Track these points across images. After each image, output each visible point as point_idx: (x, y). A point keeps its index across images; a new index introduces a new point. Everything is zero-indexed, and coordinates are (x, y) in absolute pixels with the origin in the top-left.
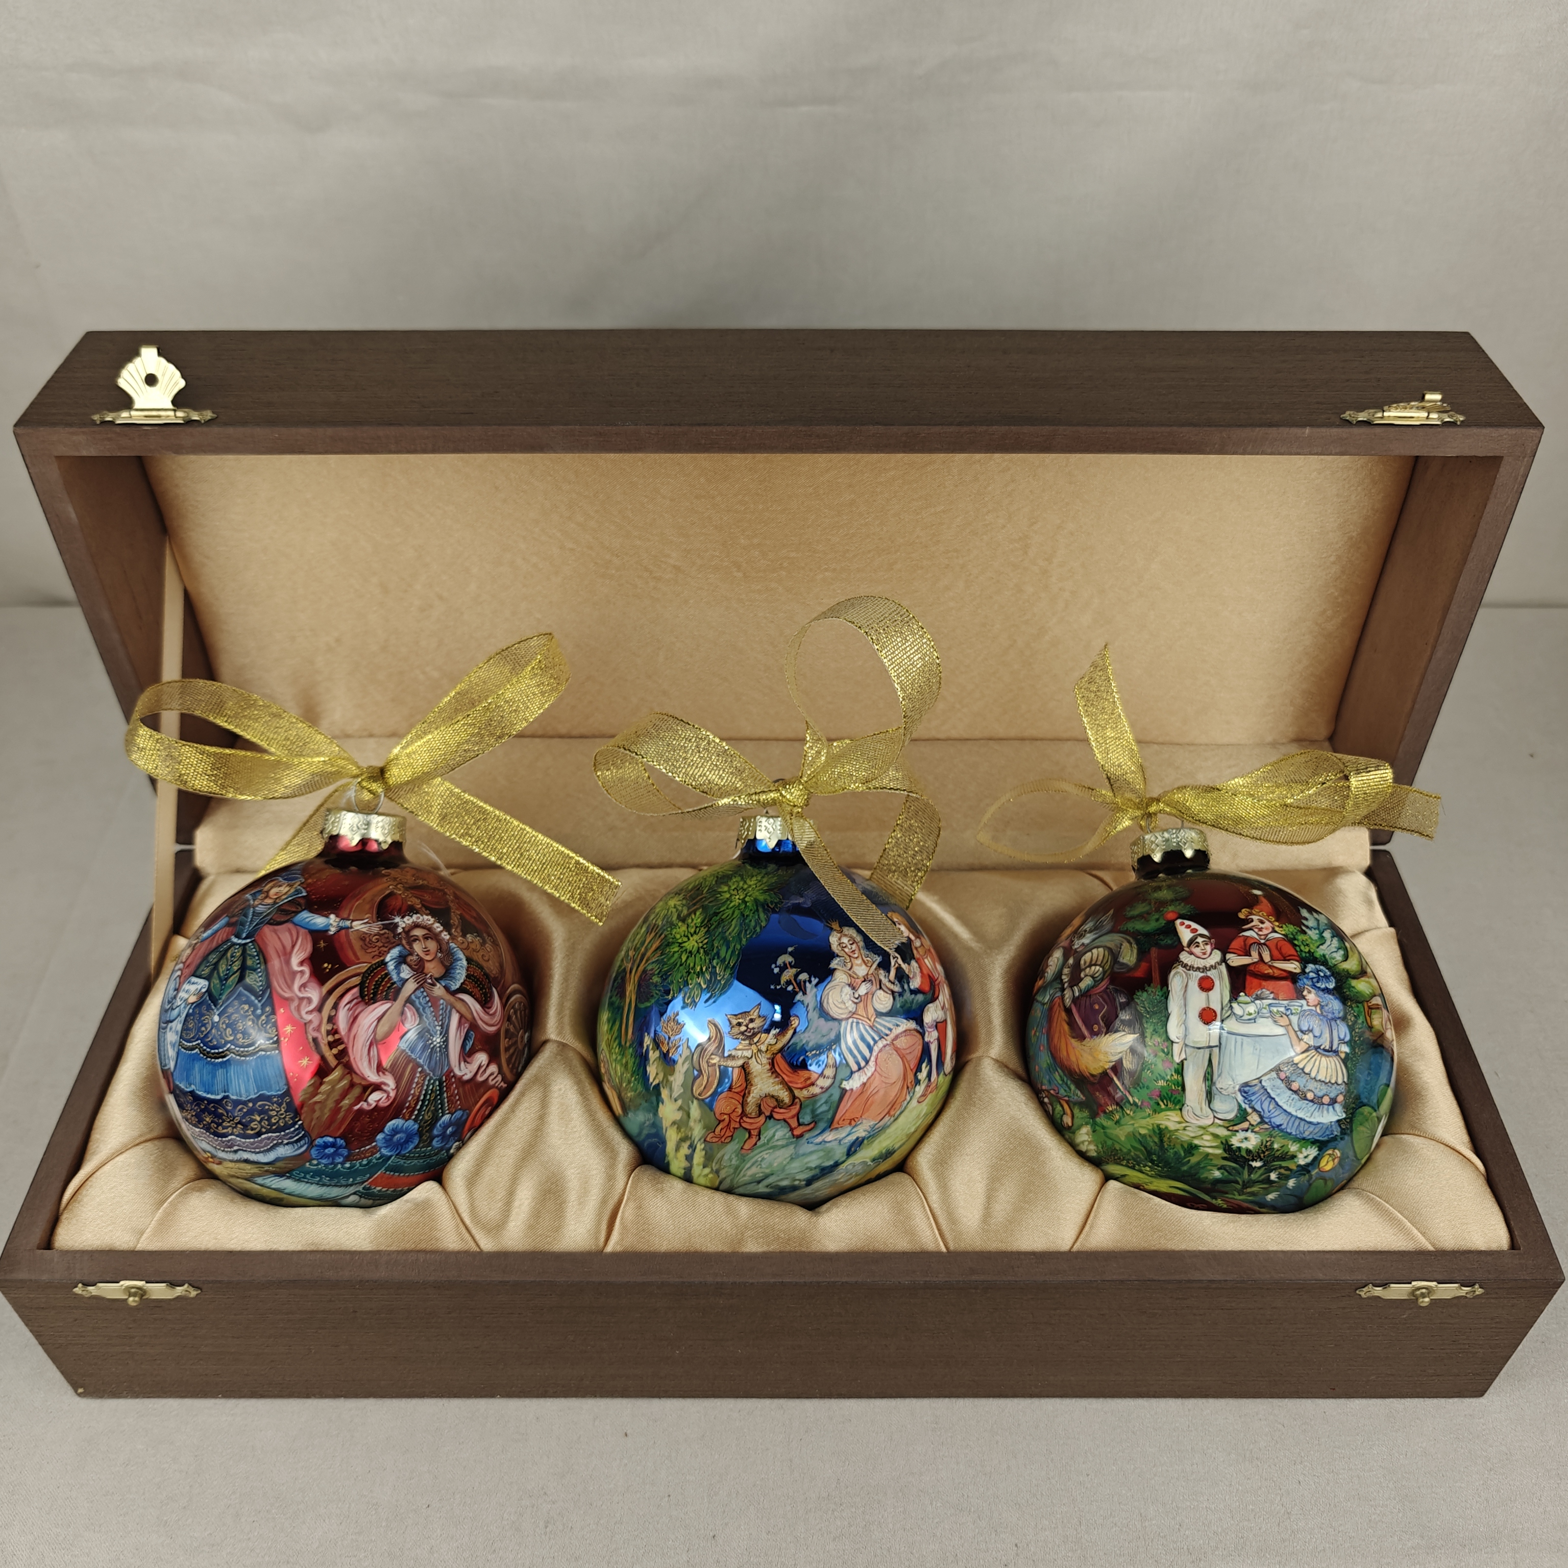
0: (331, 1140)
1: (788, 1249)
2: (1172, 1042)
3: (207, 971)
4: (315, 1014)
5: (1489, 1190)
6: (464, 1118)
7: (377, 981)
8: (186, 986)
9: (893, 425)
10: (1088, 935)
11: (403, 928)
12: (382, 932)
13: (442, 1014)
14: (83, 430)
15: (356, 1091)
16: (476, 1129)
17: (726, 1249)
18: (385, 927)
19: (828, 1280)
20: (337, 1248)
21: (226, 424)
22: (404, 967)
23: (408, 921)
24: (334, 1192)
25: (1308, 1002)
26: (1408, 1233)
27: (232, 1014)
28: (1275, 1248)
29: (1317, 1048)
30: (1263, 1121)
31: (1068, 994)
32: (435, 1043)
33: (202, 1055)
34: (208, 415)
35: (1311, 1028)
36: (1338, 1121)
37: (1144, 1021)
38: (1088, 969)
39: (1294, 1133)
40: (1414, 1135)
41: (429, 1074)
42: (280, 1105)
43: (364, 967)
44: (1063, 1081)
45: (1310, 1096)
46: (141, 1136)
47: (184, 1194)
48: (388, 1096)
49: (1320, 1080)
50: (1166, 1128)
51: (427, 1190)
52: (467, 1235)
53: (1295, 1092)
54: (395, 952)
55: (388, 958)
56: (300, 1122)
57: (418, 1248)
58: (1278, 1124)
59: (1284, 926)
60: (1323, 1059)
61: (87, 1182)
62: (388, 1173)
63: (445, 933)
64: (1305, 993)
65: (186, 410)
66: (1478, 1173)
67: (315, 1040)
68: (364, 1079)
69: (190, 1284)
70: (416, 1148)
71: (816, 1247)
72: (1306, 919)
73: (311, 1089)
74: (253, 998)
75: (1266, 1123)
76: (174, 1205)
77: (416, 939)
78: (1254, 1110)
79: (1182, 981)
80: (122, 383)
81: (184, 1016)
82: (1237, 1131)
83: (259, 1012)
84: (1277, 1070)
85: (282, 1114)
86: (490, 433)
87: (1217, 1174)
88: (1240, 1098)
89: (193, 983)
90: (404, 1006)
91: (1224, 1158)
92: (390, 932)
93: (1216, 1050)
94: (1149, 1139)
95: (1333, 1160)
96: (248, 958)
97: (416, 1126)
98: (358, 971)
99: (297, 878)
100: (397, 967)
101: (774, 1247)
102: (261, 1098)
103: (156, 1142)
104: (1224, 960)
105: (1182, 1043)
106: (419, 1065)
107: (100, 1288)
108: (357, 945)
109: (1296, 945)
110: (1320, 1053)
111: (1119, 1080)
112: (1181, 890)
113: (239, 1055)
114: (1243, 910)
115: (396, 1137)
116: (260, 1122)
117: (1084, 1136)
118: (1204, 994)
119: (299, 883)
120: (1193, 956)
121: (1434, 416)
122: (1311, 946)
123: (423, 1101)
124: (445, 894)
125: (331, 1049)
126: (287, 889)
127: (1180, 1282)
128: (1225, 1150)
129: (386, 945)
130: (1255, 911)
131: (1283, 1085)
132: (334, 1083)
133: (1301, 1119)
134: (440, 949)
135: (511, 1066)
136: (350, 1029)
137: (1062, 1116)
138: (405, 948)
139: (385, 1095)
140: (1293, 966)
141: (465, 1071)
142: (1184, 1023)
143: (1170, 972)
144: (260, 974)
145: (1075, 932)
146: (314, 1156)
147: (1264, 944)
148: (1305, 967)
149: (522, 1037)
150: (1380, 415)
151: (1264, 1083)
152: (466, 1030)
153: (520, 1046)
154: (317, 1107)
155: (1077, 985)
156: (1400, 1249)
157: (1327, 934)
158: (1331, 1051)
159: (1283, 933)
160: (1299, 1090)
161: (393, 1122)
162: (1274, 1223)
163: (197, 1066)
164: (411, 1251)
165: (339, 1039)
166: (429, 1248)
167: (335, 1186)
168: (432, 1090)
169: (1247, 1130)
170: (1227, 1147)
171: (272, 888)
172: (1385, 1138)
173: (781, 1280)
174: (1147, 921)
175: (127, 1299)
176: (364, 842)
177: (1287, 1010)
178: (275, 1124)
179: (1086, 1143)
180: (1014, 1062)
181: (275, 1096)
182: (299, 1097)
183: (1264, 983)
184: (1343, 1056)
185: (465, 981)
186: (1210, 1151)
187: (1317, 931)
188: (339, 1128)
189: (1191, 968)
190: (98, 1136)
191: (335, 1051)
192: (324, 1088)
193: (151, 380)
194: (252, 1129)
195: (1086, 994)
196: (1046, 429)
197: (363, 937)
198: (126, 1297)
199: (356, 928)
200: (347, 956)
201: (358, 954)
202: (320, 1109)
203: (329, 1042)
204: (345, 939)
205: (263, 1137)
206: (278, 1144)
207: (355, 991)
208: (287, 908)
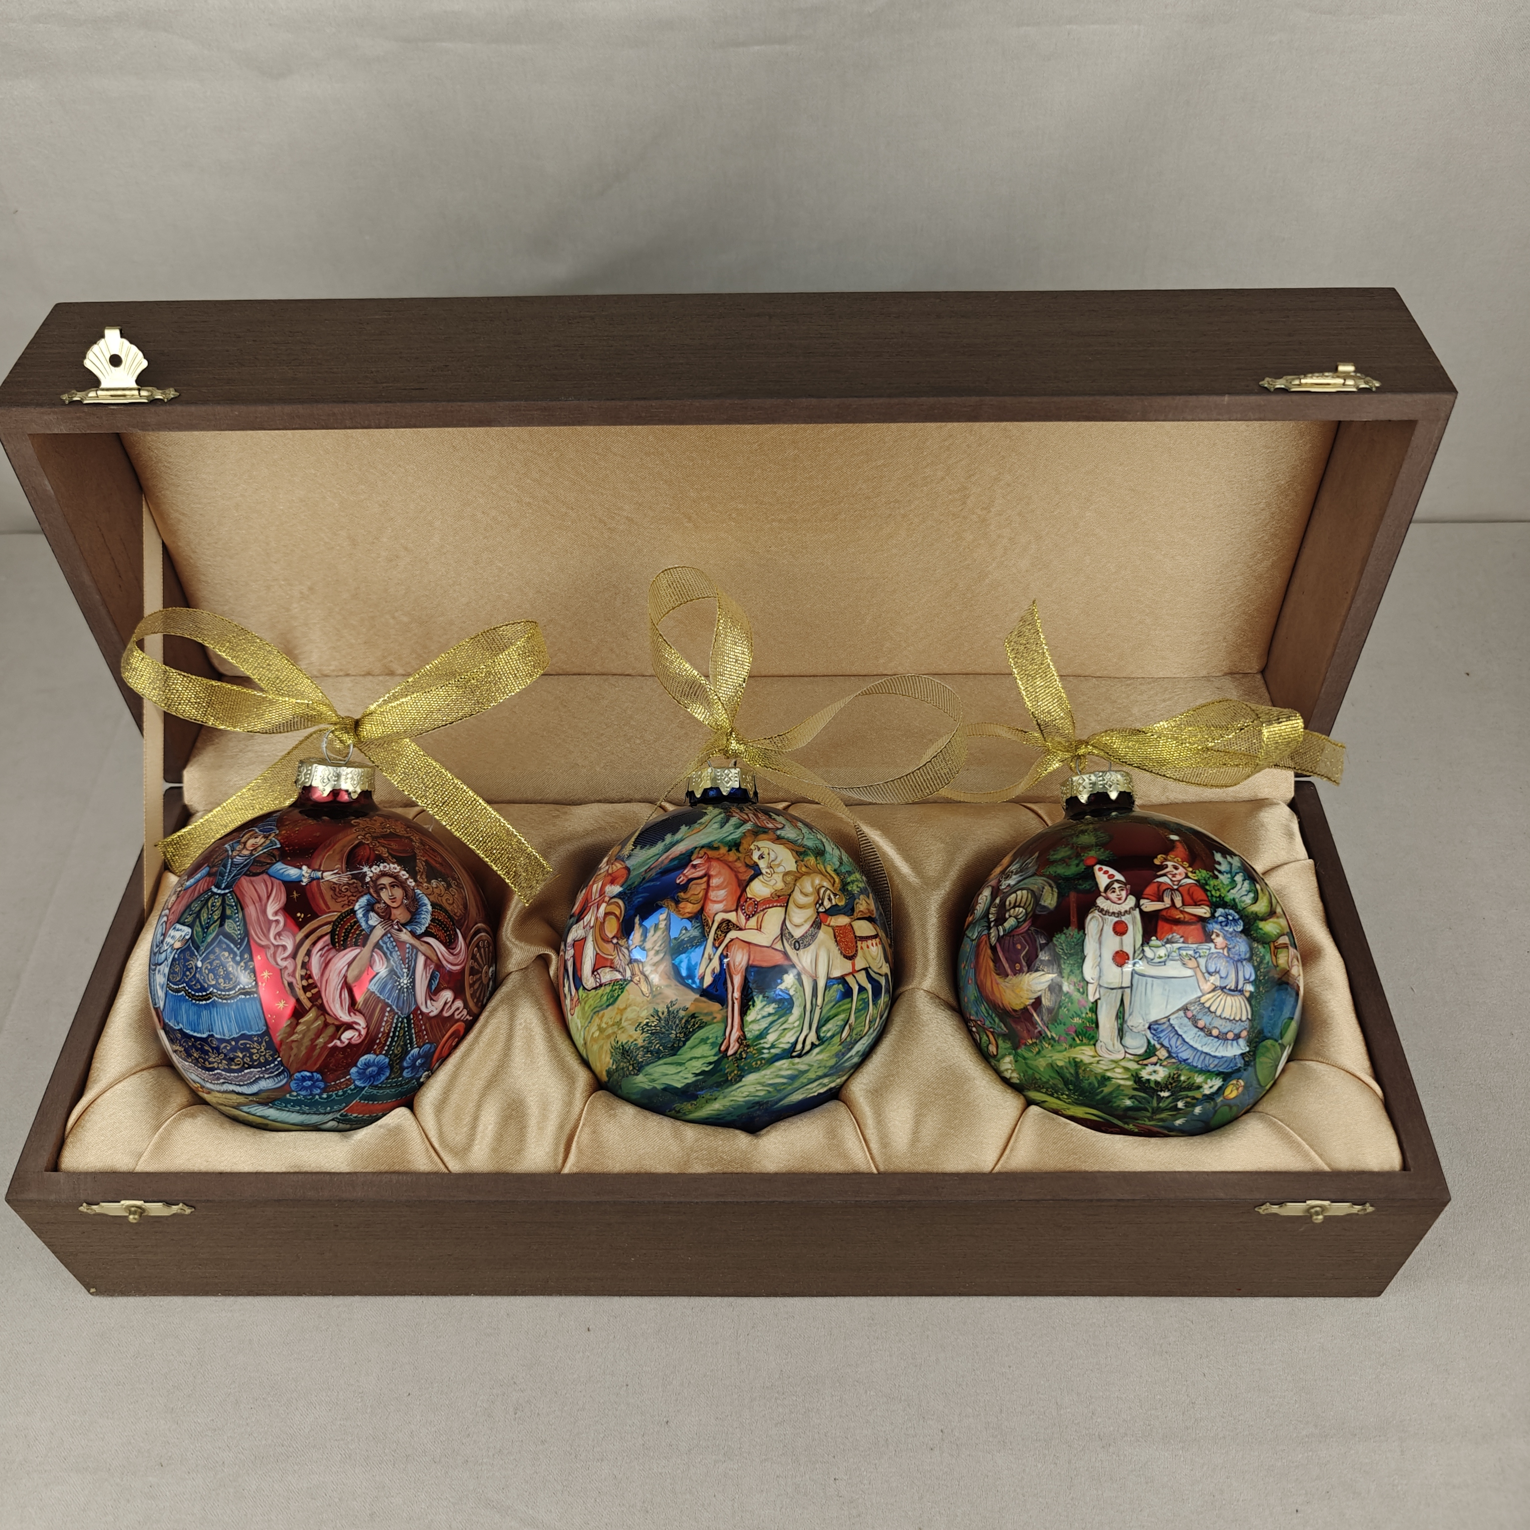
0: (308, 1074)
1: (731, 1169)
2: (1088, 983)
3: (189, 919)
4: (290, 960)
5: (1385, 1114)
6: (432, 1050)
7: (346, 929)
8: (172, 932)
9: (825, 397)
10: (1014, 877)
11: (370, 877)
12: (350, 882)
13: (408, 958)
14: (53, 409)
15: (330, 1030)
16: (443, 1059)
17: (674, 1170)
18: (354, 876)
19: (767, 1200)
20: (318, 1170)
21: (188, 403)
22: (372, 914)
23: (376, 869)
24: (314, 1119)
25: (1216, 945)
26: (1306, 1155)
27: (214, 960)
28: (1181, 1170)
29: (1223, 989)
30: (1170, 1056)
31: (993, 932)
32: (402, 984)
33: (187, 998)
34: (172, 393)
35: (1217, 970)
36: (1242, 1054)
37: (1062, 962)
38: (1012, 910)
39: (1200, 1066)
40: (1317, 1061)
41: (397, 1013)
42: (260, 1043)
43: (336, 915)
44: (988, 1014)
45: (1215, 1032)
46: (137, 1066)
47: (178, 1119)
48: (360, 1034)
49: (1225, 1018)
50: (1081, 1061)
51: (400, 1115)
52: (436, 1158)
53: (1201, 1029)
54: (363, 901)
55: (357, 907)
56: (279, 1059)
57: (391, 1170)
58: (1185, 1058)
59: (1197, 871)
60: (1229, 998)
61: (90, 1108)
62: (362, 1102)
63: (411, 880)
64: (1214, 937)
65: (150, 388)
66: (1376, 1098)
67: (290, 984)
68: (337, 1019)
69: (184, 1204)
70: (387, 1078)
71: (756, 1168)
72: (1219, 864)
73: (288, 1029)
74: (232, 946)
75: (1174, 1058)
76: (168, 1132)
77: (384, 887)
78: (1163, 1045)
79: (1098, 925)
80: (88, 364)
81: (170, 960)
82: (1146, 1065)
83: (238, 958)
84: (1185, 1009)
85: (262, 1052)
86: (440, 409)
87: (1128, 1103)
88: (1149, 1035)
89: (178, 930)
90: (373, 951)
91: (1135, 1089)
92: (358, 882)
93: (1128, 991)
94: (1065, 1070)
95: (1237, 1089)
96: (227, 907)
97: (387, 1060)
98: (329, 920)
99: (272, 829)
100: (366, 915)
101: (716, 1169)
102: (243, 1037)
103: (151, 1071)
104: (1138, 905)
105: (1096, 984)
106: (388, 1005)
107: (103, 1207)
108: (328, 895)
109: (1207, 890)
110: (1226, 993)
111: (1038, 1016)
112: (1102, 835)
113: (221, 998)
114: (1159, 856)
115: (369, 1070)
116: (243, 1059)
117: (1007, 1064)
118: (1118, 938)
119: (274, 834)
120: (1109, 901)
121: (1350, 382)
122: (1222, 890)
123: (393, 1038)
124: (412, 840)
125: (305, 993)
126: (263, 840)
127: (1091, 1201)
128: (1135, 1082)
129: (355, 894)
130: (1172, 856)
131: (1190, 1023)
132: (309, 1024)
133: (1206, 1053)
134: (406, 896)
135: (475, 1000)
136: (322, 974)
137: (988, 1045)
138: (373, 896)
139: (357, 1034)
140: (1204, 911)
141: (432, 1009)
142: (1099, 965)
143: (1087, 916)
144: (238, 923)
145: (1003, 872)
146: (293, 1089)
147: (1177, 890)
148: (1215, 911)
149: (487, 973)
150: (1297, 382)
151: (1172, 1022)
152: (431, 971)
153: (485, 981)
154: (294, 1045)
155: (1002, 924)
156: (1298, 1170)
157: (1239, 878)
158: (1237, 991)
159: (1196, 878)
160: (1205, 1027)
161: (366, 1057)
162: (1181, 1146)
163: (184, 1007)
164: (386, 1173)
165: (313, 983)
166: (402, 1169)
167: (315, 1114)
168: (400, 1027)
169: (1155, 1064)
170: (1137, 1079)
171: (249, 839)
172: (1291, 1064)
173: (723, 1200)
174: (1068, 865)
175: (126, 1217)
176: (335, 792)
177: (1196, 953)
178: (256, 1061)
179: (1010, 1071)
180: (946, 994)
181: (255, 1035)
182: (278, 1036)
183: (1175, 928)
184: (1247, 994)
185: (429, 925)
186: (1122, 1082)
187: (1229, 876)
188: (315, 1064)
189: (1107, 913)
190: (98, 1065)
191: (309, 994)
192: (300, 1028)
193: (115, 361)
194: (236, 1065)
195: (1010, 933)
196: (974, 400)
197: (333, 887)
198: (127, 1214)
199: (326, 879)
200: (318, 906)
201: (329, 904)
202: (297, 1047)
203: (303, 987)
204: (316, 889)
205: (246, 1071)
206: (259, 1078)
207: (327, 938)
208: (262, 860)
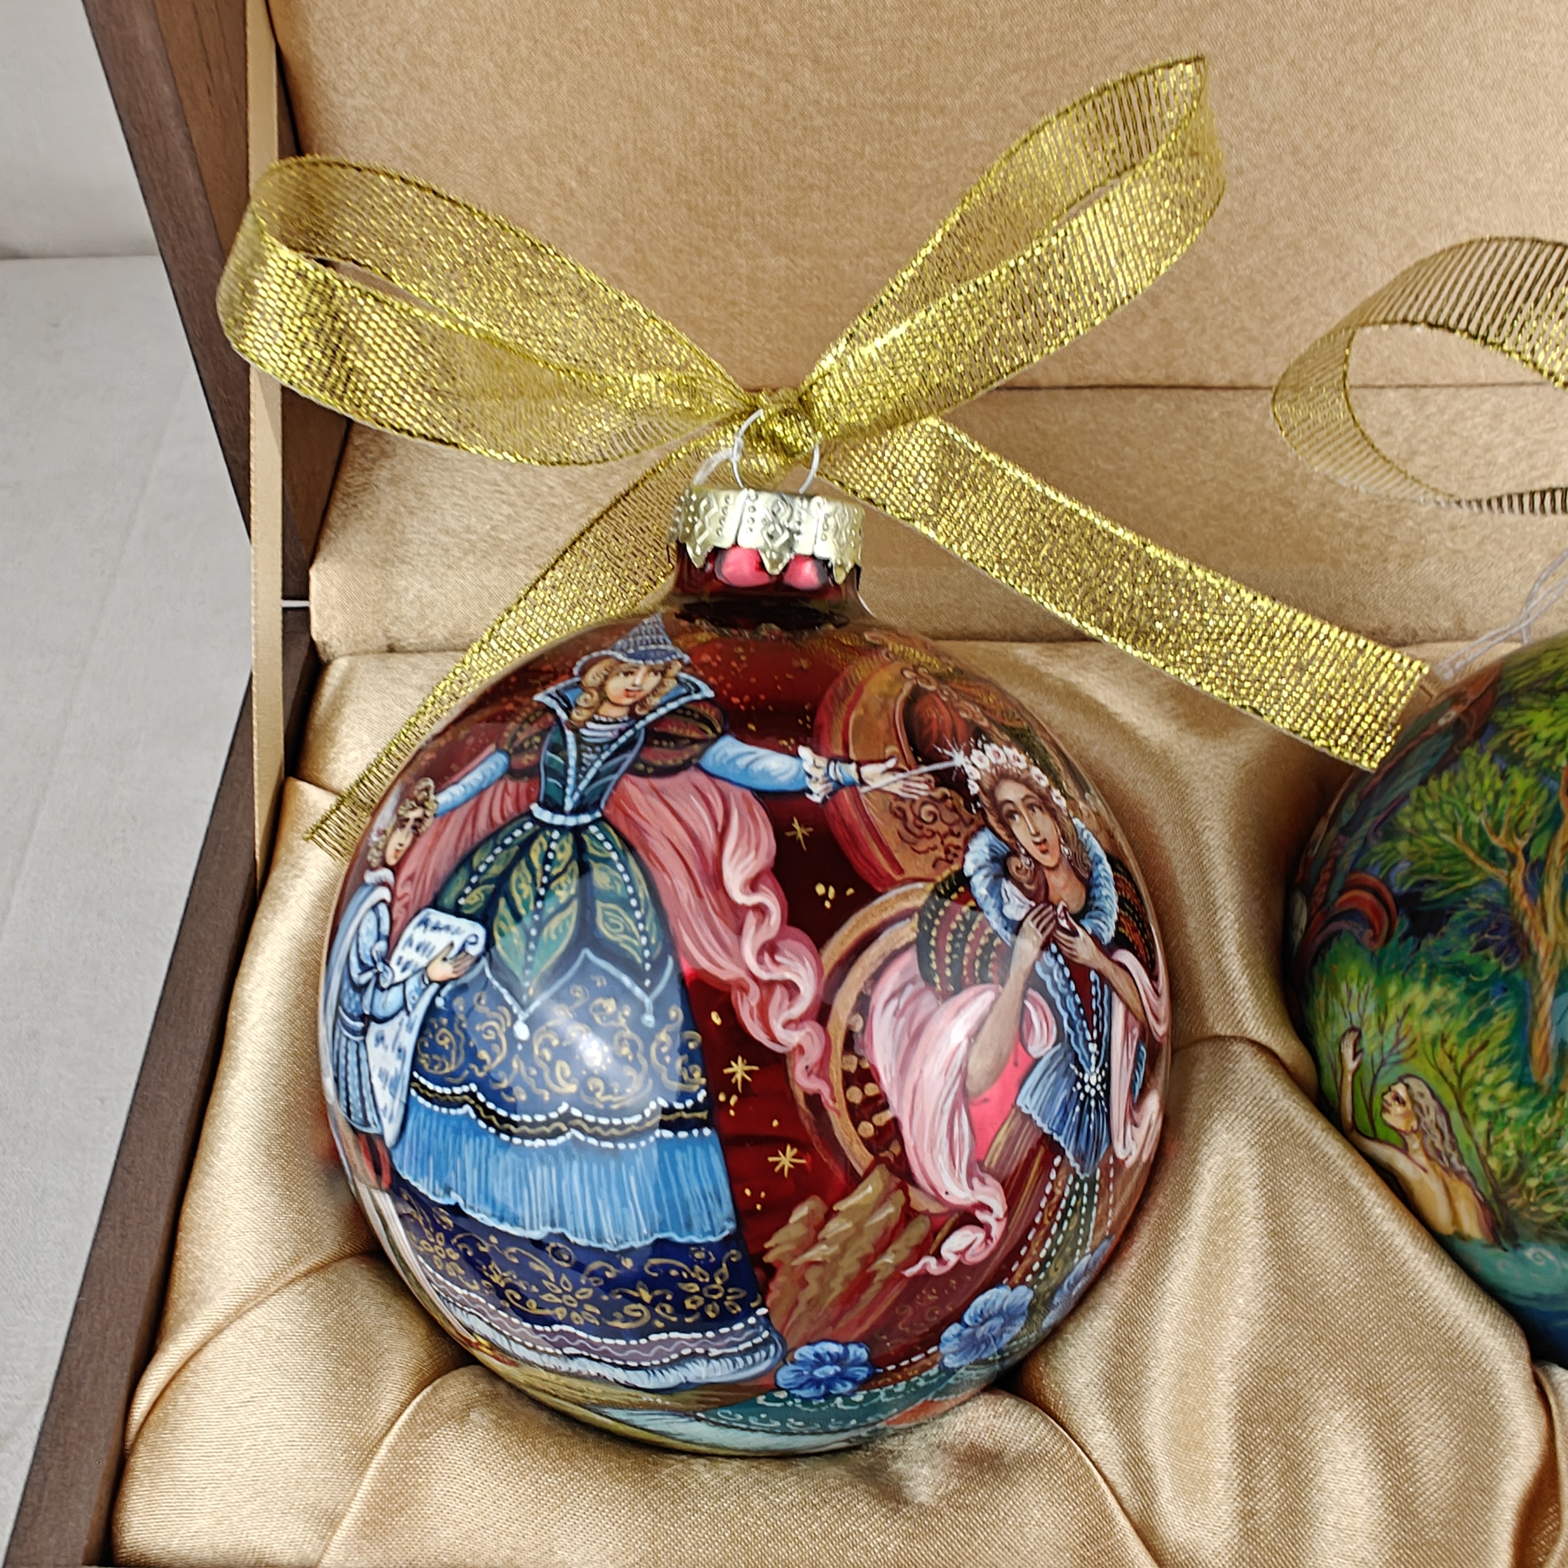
0: (834, 1348)
3: (474, 898)
4: (811, 1028)
7: (955, 932)
8: (415, 934)
11: (978, 782)
12: (934, 795)
13: (1096, 1011)
15: (917, 1231)
18: (939, 779)
22: (1006, 887)
23: (984, 761)
27: (568, 1021)
32: (1088, 1088)
33: (482, 1124)
41: (1073, 1170)
42: (711, 1268)
43: (918, 893)
47: (419, 1426)
48: (988, 1237)
54: (980, 848)
55: (969, 867)
56: (762, 1311)
63: (1056, 792)
67: (813, 1100)
68: (938, 1198)
70: (1011, 1340)
73: (801, 1231)
74: (627, 981)
76: (400, 1457)
77: (1014, 811)
81: (421, 1013)
83: (649, 1019)
85: (716, 1292)
89: (436, 928)
90: (1024, 996)
92: (954, 794)
96: (595, 865)
97: (1031, 1298)
98: (907, 904)
99: (668, 652)
100: (994, 890)
102: (661, 1249)
106: (1056, 1150)
108: (889, 830)
113: (596, 1136)
115: (984, 1327)
116: (651, 1305)
119: (681, 663)
125: (856, 1124)
126: (654, 678)
129: (955, 830)
132: (860, 1217)
134: (1062, 837)
136: (903, 1069)
138: (997, 837)
139: (981, 1235)
141: (1131, 1147)
144: (638, 915)
146: (781, 1383)
152: (1133, 1043)
154: (812, 1275)
161: (987, 1295)
163: (469, 1149)
168: (1074, 1207)
171: (607, 677)
178: (690, 1313)
181: (700, 1247)
185: (1118, 915)
188: (861, 1323)
191: (867, 1129)
192: (835, 1227)
194: (627, 1319)
197: (898, 808)
199: (874, 785)
200: (870, 863)
201: (897, 856)
202: (821, 1280)
203: (850, 1106)
204: (855, 816)
205: (653, 1337)
206: (693, 1356)
207: (910, 957)
208: (673, 730)
